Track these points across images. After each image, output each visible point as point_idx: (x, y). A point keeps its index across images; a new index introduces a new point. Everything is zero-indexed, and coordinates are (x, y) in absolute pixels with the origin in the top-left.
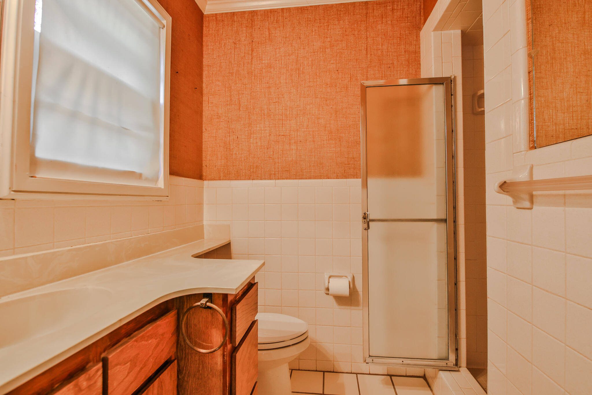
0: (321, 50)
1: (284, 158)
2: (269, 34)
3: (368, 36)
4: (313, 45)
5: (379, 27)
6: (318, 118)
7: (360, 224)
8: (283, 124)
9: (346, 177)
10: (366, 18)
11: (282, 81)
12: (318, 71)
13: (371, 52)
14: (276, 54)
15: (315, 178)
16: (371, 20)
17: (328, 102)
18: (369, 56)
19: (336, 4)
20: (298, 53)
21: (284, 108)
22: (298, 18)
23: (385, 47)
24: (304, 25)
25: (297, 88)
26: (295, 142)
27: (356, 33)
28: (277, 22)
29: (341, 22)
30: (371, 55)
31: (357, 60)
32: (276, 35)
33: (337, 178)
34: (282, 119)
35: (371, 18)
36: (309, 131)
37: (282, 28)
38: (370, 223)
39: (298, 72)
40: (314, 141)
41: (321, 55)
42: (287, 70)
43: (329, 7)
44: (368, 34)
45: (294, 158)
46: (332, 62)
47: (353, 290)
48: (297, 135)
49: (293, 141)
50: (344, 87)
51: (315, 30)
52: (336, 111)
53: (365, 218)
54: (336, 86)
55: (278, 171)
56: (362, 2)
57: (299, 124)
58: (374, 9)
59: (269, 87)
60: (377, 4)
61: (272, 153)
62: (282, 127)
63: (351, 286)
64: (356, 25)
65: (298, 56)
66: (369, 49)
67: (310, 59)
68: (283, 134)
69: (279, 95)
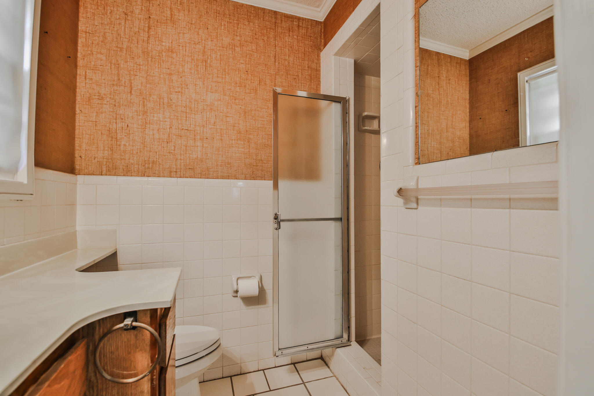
0: (231, 47)
1: (188, 155)
2: (171, 14)
3: (277, 45)
4: (222, 40)
5: (287, 38)
6: (227, 116)
7: (271, 224)
8: (186, 117)
9: (254, 179)
10: (275, 26)
11: (186, 70)
12: (227, 67)
13: (279, 60)
14: (179, 39)
15: (223, 178)
16: (280, 30)
17: (237, 101)
18: (277, 64)
19: (247, 5)
20: (205, 44)
21: (188, 100)
22: (206, 7)
23: (291, 59)
24: (212, 16)
25: (204, 81)
26: (200, 139)
27: (266, 38)
28: (181, 4)
29: (251, 24)
30: (279, 63)
31: (266, 65)
32: (180, 18)
33: (246, 179)
34: (186, 112)
35: (279, 28)
36: (216, 129)
37: (186, 13)
38: (281, 223)
39: (204, 64)
40: (221, 140)
41: (231, 52)
42: (192, 60)
43: (240, 6)
44: (277, 42)
45: (199, 156)
46: (242, 61)
47: (262, 290)
48: (203, 131)
49: (198, 137)
50: (253, 90)
51: (225, 25)
52: (245, 112)
53: (276, 219)
54: (245, 86)
55: (181, 169)
56: (272, 11)
57: (205, 119)
58: (282, 21)
59: (170, 74)
60: (285, 16)
61: (173, 148)
62: (186, 120)
63: (260, 285)
64: (265, 31)
65: (205, 47)
66: (277, 57)
67: (219, 54)
68: (186, 128)
69: (182, 84)
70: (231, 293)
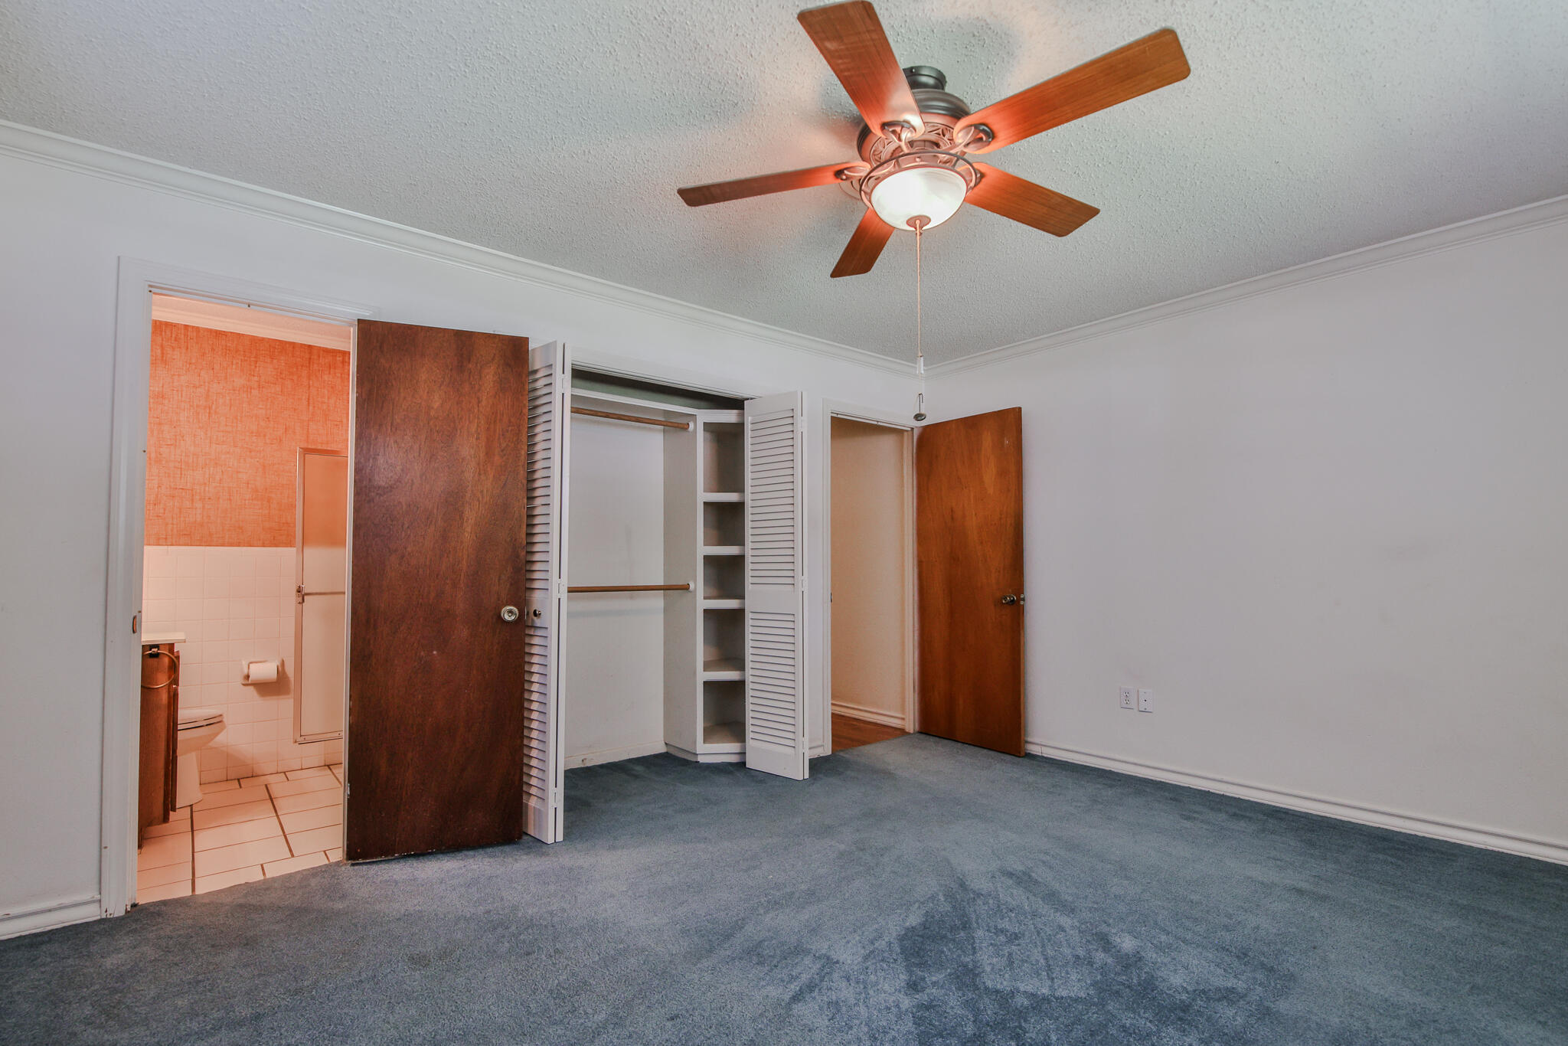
0: (245, 389)
1: (182, 519)
2: (163, 353)
3: (311, 385)
4: (233, 381)
5: (326, 377)
6: (238, 472)
7: (293, 597)
8: (181, 474)
9: (276, 546)
10: (309, 363)
11: (181, 419)
12: (239, 414)
13: (314, 403)
14: (173, 382)
15: (231, 545)
16: (316, 367)
17: (253, 453)
18: (311, 408)
19: (269, 339)
20: (209, 387)
21: (184, 454)
22: (211, 342)
23: (332, 401)
24: (220, 353)
25: (207, 431)
26: (200, 499)
27: (295, 377)
28: (176, 340)
29: (275, 361)
30: (314, 407)
31: (295, 410)
32: (175, 357)
33: (264, 546)
34: (181, 468)
35: (315, 365)
36: (223, 487)
37: (184, 350)
38: (306, 597)
39: (208, 411)
40: (230, 500)
41: (245, 396)
42: (190, 406)
43: (260, 340)
44: (311, 382)
45: (198, 520)
46: (260, 406)
47: (281, 672)
48: (205, 490)
49: (198, 497)
50: (276, 439)
51: (237, 363)
52: (264, 466)
53: (299, 592)
54: (265, 436)
55: (172, 535)
56: (305, 345)
57: (207, 476)
58: (319, 357)
59: (160, 424)
60: (324, 351)
61: (162, 511)
62: (181, 478)
63: (280, 669)
64: (295, 370)
65: (208, 391)
66: (311, 401)
67: (228, 398)
68: (181, 487)
69: (176, 436)
70: (240, 680)
